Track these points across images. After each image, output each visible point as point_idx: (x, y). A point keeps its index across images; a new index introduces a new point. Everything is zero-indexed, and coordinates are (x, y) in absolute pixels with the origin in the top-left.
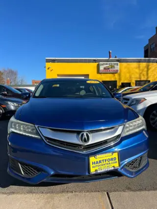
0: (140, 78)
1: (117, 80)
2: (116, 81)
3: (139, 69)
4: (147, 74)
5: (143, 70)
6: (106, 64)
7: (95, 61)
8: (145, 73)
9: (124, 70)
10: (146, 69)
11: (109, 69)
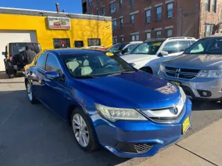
0: (92, 36)
1: (70, 37)
2: (69, 39)
3: (90, 27)
4: (98, 32)
5: (93, 28)
6: (56, 19)
7: (42, 14)
8: (95, 30)
9: (76, 27)
10: (96, 27)
11: (59, 25)
